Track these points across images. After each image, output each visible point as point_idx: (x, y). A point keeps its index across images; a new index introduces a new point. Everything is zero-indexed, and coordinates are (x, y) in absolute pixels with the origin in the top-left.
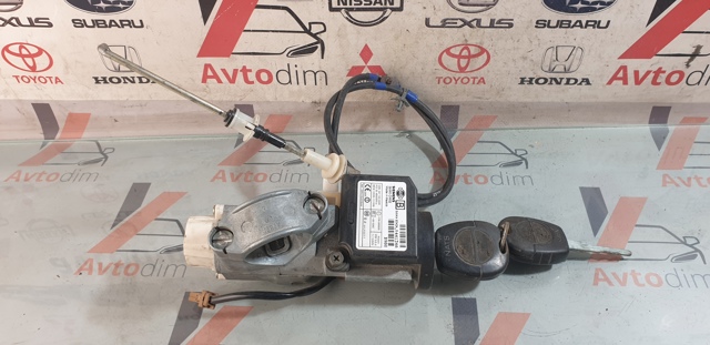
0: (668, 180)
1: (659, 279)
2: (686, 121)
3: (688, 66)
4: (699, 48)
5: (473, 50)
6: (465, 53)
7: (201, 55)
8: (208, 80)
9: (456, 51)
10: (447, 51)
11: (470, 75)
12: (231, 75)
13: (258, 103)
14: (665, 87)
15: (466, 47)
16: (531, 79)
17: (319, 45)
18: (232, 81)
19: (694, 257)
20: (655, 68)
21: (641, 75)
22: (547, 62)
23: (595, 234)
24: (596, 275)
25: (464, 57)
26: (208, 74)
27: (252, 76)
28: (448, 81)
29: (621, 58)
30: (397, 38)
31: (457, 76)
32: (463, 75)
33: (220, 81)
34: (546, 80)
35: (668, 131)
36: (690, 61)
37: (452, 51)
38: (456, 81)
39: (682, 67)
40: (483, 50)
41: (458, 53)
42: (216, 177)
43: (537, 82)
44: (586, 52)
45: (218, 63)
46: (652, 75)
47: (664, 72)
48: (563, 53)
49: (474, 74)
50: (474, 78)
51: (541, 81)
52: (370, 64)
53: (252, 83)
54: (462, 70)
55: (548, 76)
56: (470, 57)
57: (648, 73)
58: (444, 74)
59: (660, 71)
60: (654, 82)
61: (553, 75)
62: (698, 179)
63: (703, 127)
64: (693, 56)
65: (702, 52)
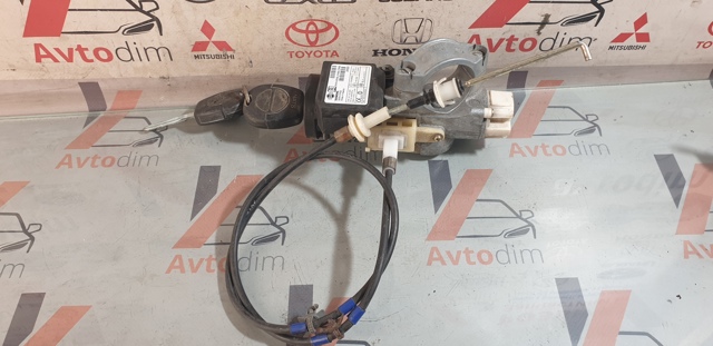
0: (516, 149)
1: (490, 255)
2: (543, 84)
3: (539, 33)
4: (547, 16)
5: (320, 26)
6: (312, 28)
7: (27, 34)
8: (43, 60)
9: (303, 26)
10: (293, 26)
11: (322, 49)
12: (66, 54)
13: (102, 80)
14: (519, 53)
15: (312, 22)
16: (384, 51)
17: (155, 22)
18: (70, 59)
19: (526, 231)
20: (508, 36)
21: (495, 43)
22: (398, 35)
23: (436, 211)
24: (432, 253)
25: (312, 32)
26: (40, 54)
27: (89, 54)
28: (300, 55)
29: (471, 27)
30: (237, 14)
31: (309, 50)
32: (314, 49)
33: (56, 60)
34: (399, 52)
35: (524, 95)
36: (541, 28)
37: (298, 26)
38: (309, 55)
39: (534, 35)
40: (330, 25)
41: (304, 28)
42: (62, 163)
43: (390, 53)
44: (435, 24)
45: (49, 43)
46: (505, 43)
47: (517, 39)
48: (412, 26)
49: (326, 48)
50: (327, 52)
51: (395, 52)
52: (214, 39)
53: (92, 61)
54: (312, 44)
55: (401, 47)
56: (317, 32)
57: (501, 40)
58: (295, 48)
59: (512, 39)
60: (509, 49)
61: (406, 47)
62: (544, 147)
63: (559, 90)
64: (543, 24)
65: (551, 20)
